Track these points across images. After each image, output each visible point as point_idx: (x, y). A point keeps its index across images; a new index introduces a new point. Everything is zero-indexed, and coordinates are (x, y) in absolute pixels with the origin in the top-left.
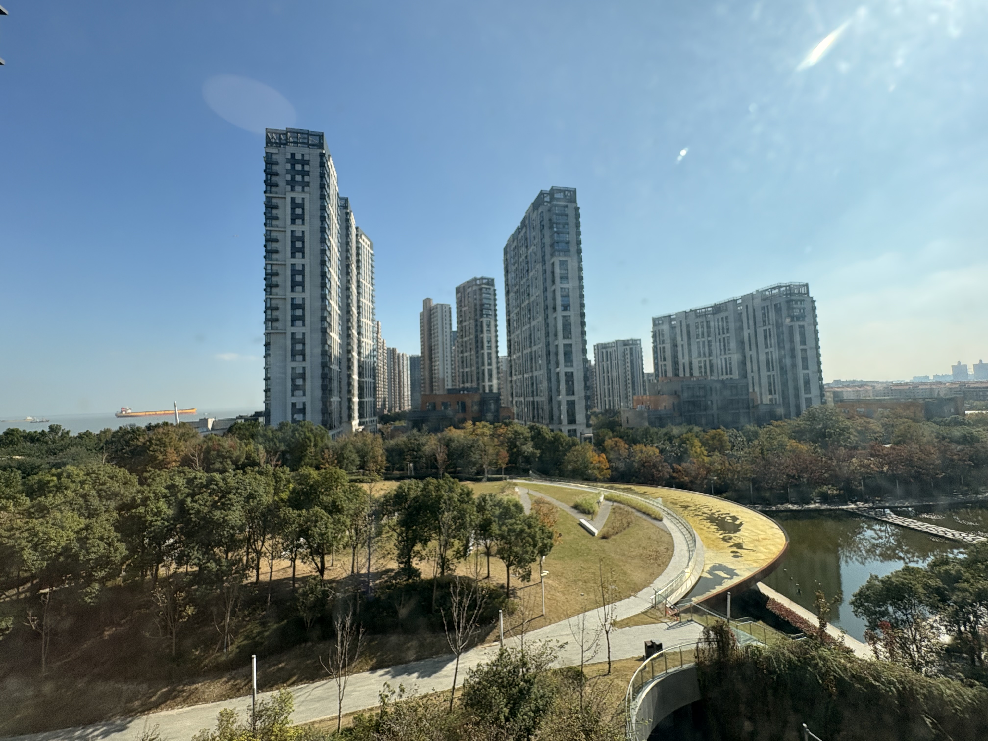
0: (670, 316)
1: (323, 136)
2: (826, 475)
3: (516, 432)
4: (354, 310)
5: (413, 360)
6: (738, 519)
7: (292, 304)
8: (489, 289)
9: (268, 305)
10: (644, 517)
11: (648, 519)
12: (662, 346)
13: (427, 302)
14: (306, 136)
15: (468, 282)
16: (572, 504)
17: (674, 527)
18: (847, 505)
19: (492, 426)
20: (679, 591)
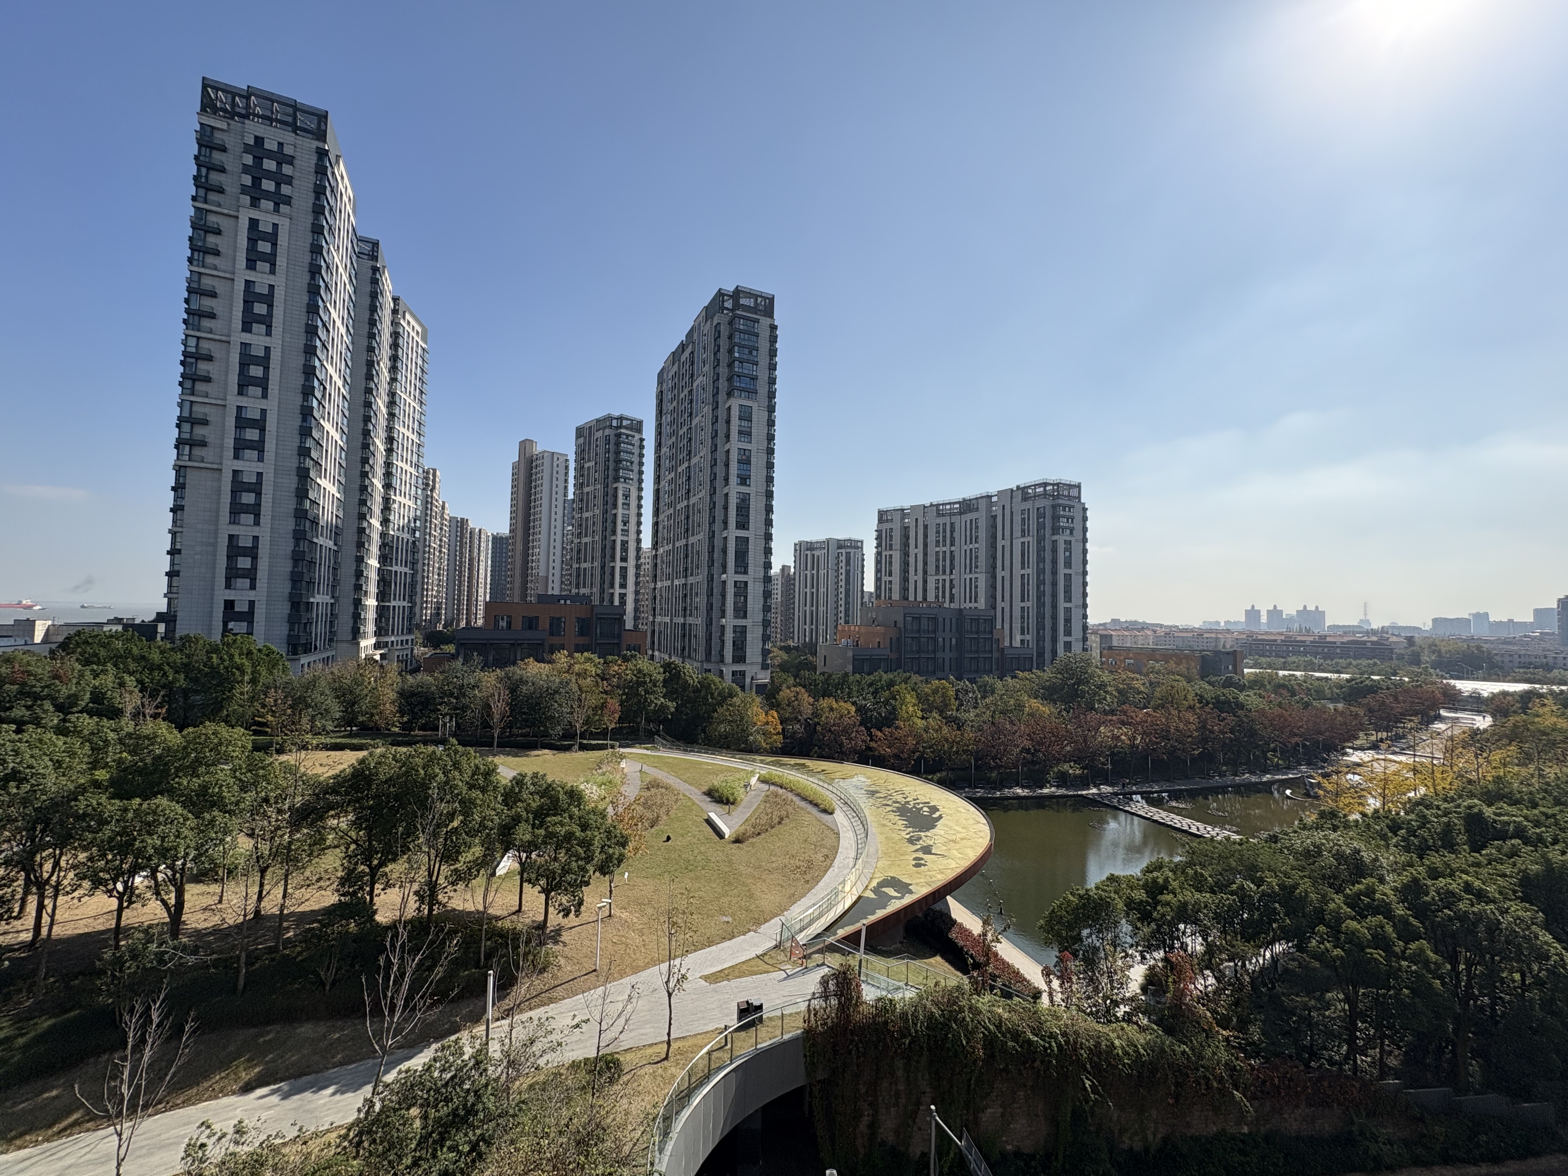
0: (903, 510)
1: (326, 117)
2: (1068, 748)
3: (640, 671)
4: (380, 445)
5: (498, 541)
6: (938, 810)
7: (238, 418)
8: (633, 436)
9: (186, 414)
10: (810, 808)
11: (814, 811)
12: (888, 553)
13: (525, 445)
14: (290, 110)
15: (598, 421)
16: (705, 788)
17: (846, 822)
18: (1089, 789)
19: (602, 661)
20: (822, 920)
